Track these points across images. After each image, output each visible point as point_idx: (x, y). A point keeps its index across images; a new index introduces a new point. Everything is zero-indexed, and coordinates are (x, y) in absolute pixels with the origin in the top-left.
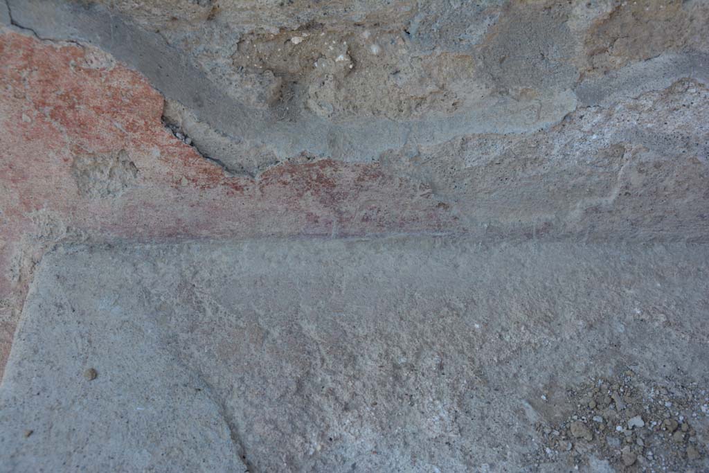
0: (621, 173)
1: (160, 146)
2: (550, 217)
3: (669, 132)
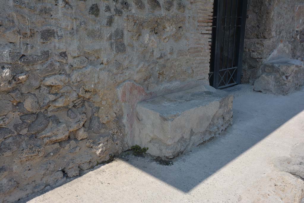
0: (164, 90)
1: (144, 93)
2: (161, 94)
3: (165, 86)
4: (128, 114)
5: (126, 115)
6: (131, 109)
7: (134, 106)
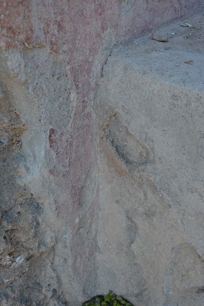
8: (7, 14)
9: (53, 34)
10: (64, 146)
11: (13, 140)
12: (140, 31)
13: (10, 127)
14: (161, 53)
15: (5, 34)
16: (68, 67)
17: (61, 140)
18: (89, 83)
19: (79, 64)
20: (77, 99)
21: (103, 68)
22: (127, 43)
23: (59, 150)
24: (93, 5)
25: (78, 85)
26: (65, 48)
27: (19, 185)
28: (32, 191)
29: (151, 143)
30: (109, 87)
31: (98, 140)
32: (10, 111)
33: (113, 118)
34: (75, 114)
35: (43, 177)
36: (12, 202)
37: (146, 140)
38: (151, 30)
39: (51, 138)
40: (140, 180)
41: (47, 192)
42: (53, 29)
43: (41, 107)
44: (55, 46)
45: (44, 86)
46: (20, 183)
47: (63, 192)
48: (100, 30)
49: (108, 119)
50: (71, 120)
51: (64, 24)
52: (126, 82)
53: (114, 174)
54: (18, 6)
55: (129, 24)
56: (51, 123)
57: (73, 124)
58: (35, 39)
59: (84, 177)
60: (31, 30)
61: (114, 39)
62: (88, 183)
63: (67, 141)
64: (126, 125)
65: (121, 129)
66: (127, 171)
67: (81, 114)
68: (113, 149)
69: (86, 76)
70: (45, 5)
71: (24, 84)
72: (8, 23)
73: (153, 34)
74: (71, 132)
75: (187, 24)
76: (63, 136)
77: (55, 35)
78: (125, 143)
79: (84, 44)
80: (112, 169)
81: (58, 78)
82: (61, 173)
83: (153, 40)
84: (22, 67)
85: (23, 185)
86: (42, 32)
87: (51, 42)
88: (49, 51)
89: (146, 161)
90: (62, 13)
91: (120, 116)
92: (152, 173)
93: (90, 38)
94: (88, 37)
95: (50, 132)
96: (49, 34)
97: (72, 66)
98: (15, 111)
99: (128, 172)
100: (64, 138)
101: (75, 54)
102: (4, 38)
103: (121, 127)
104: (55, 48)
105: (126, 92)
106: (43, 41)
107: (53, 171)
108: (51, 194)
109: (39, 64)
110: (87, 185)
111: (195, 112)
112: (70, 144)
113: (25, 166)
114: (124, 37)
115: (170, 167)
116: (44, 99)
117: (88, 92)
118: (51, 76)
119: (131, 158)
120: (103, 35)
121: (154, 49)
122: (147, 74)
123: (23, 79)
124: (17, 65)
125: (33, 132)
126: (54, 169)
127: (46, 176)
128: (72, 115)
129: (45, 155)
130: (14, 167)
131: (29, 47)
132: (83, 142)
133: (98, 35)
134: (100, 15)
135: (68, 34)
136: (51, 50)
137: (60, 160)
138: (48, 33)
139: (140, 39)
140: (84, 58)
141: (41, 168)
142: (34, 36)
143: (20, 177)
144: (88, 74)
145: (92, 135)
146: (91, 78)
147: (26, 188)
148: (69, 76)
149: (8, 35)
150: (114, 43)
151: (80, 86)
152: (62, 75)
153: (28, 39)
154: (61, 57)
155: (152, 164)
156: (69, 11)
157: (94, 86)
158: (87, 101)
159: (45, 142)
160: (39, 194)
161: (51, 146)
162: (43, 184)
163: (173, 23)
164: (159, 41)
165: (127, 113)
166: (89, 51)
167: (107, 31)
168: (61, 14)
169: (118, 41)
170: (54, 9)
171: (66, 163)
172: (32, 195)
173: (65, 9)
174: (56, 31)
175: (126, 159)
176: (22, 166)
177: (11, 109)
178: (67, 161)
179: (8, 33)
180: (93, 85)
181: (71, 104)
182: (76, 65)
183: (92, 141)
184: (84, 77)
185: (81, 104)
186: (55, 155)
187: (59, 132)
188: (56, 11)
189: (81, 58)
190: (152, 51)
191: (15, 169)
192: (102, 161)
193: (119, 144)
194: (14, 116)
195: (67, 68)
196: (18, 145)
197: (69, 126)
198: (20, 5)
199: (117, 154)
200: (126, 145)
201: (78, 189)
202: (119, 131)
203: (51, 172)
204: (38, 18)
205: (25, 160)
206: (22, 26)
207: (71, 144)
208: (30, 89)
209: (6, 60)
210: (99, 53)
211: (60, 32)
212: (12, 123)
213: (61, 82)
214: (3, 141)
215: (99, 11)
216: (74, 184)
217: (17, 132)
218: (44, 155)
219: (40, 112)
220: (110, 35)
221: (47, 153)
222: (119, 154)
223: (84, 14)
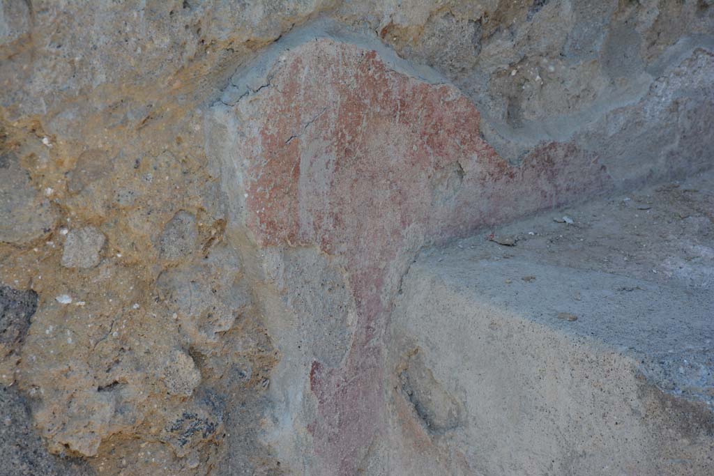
0: (679, 122)
1: (477, 152)
2: (650, 166)
3: (695, 87)
4: (316, 366)
5: (305, 372)
6: (352, 317)
7: (379, 283)
8: (269, 206)
9: (326, 230)
10: (333, 393)
11: (258, 375)
12: (469, 227)
13: (257, 354)
14: (494, 263)
15: (264, 230)
16: (346, 275)
17: (329, 382)
18: (379, 301)
19: (364, 272)
20: (358, 322)
21: (401, 281)
22: (445, 245)
23: (325, 397)
24: (388, 191)
25: (360, 302)
26: (344, 247)
27: (260, 444)
28: (279, 455)
29: (463, 394)
30: (409, 308)
31: (390, 392)
32: (259, 331)
33: (413, 357)
34: (354, 345)
35: (297, 436)
36: (248, 471)
37: (456, 389)
38: (493, 225)
39: (314, 375)
40: (448, 455)
41: (301, 461)
42: (328, 223)
43: (303, 328)
44: (328, 245)
45: (308, 298)
46: (263, 441)
47: (326, 467)
48: (399, 225)
49: (406, 358)
50: (347, 354)
51: (343, 217)
52: (432, 301)
53: (413, 449)
54: (283, 197)
55: (450, 217)
56: (315, 354)
57: (349, 360)
58: (301, 236)
59: (363, 451)
60: (297, 225)
61: (421, 238)
62: (371, 466)
63: (338, 386)
64: (429, 367)
65: (424, 375)
66: (430, 439)
67: (363, 346)
68: (410, 405)
69: (375, 290)
70: (318, 195)
71: (282, 294)
72: (269, 217)
73: (493, 233)
74: (346, 372)
75: (565, 218)
76: (333, 377)
77: (329, 231)
78: (430, 397)
79: (372, 243)
80: (410, 441)
81: (330, 290)
82: (325, 434)
83: (492, 243)
84: (281, 271)
85: (267, 444)
86: (312, 227)
87: (324, 239)
88: (319, 251)
89: (456, 424)
90: (341, 203)
91: (423, 353)
92: (463, 441)
93: (381, 235)
94: (379, 234)
95: (312, 366)
96: (322, 230)
97: (352, 273)
98: (266, 332)
99: (430, 441)
100: (333, 380)
101: (357, 257)
102: (262, 234)
103: (424, 371)
104: (328, 248)
105: (432, 317)
106: (312, 238)
107: (314, 427)
108: (307, 466)
109: (305, 268)
110: (369, 467)
111: (517, 346)
112: (343, 390)
113: (273, 416)
114: (441, 235)
115: (487, 432)
116: (308, 318)
117: (376, 314)
118: (320, 286)
119: (437, 422)
120: (403, 233)
121: (487, 257)
122: (461, 292)
123: (281, 287)
124: (275, 268)
125: (288, 365)
126: (315, 426)
127: (302, 435)
128: (348, 347)
129: (303, 400)
130: (256, 417)
131: (293, 246)
132: (364, 393)
133: (396, 232)
134: (400, 204)
135: (348, 230)
136: (322, 250)
137: (326, 414)
138: (320, 228)
139: (469, 239)
140: (372, 263)
141: (295, 419)
142: (301, 232)
143: (264, 431)
144: (377, 287)
145: (380, 383)
146: (382, 293)
147: (271, 452)
148: (347, 287)
149: (268, 231)
150: (422, 243)
151: (364, 303)
152: (336, 285)
153: (292, 236)
154: (336, 260)
155: (463, 427)
156: (351, 200)
157: (387, 306)
158: (374, 327)
159: (304, 380)
160: (288, 464)
161: (312, 389)
162: (296, 447)
163: (539, 216)
164: (501, 244)
165: (432, 349)
166: (379, 254)
167: (411, 226)
168: (339, 204)
169: (430, 242)
170: (330, 199)
171: (335, 420)
172: (279, 463)
173: (346, 198)
174: (331, 226)
175: (430, 423)
176: (268, 415)
177: (260, 328)
178: (336, 417)
179: (267, 228)
180: (385, 303)
181: (348, 329)
182: (359, 272)
183: (380, 393)
184: (371, 291)
185: (365, 330)
186: (318, 404)
187: (327, 369)
188: (332, 200)
189: (367, 263)
190: (482, 258)
191: (257, 419)
192: (395, 428)
193: (420, 400)
194: (264, 339)
195: (344, 276)
196: (264, 384)
197: (343, 362)
198: (286, 195)
199: (415, 413)
200: (430, 400)
201: (353, 469)
202: (421, 377)
203: (311, 429)
204: (307, 210)
205: (273, 407)
206: (285, 220)
207: (345, 391)
208: (289, 300)
209: (261, 261)
210: (397, 258)
211: (337, 227)
212: (260, 348)
213: (335, 295)
214: (245, 372)
215: (398, 199)
216: (345, 458)
217: (266, 363)
218: (300, 400)
219: (300, 335)
220: (415, 232)
221: (306, 397)
222: (419, 414)
223: (375, 203)
